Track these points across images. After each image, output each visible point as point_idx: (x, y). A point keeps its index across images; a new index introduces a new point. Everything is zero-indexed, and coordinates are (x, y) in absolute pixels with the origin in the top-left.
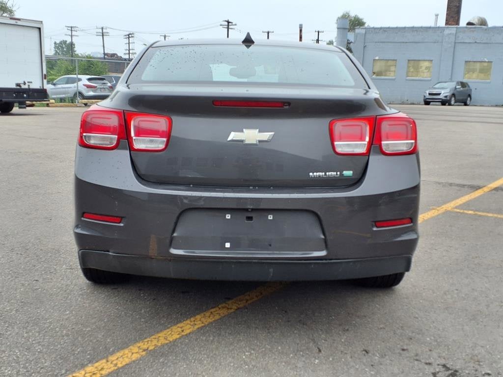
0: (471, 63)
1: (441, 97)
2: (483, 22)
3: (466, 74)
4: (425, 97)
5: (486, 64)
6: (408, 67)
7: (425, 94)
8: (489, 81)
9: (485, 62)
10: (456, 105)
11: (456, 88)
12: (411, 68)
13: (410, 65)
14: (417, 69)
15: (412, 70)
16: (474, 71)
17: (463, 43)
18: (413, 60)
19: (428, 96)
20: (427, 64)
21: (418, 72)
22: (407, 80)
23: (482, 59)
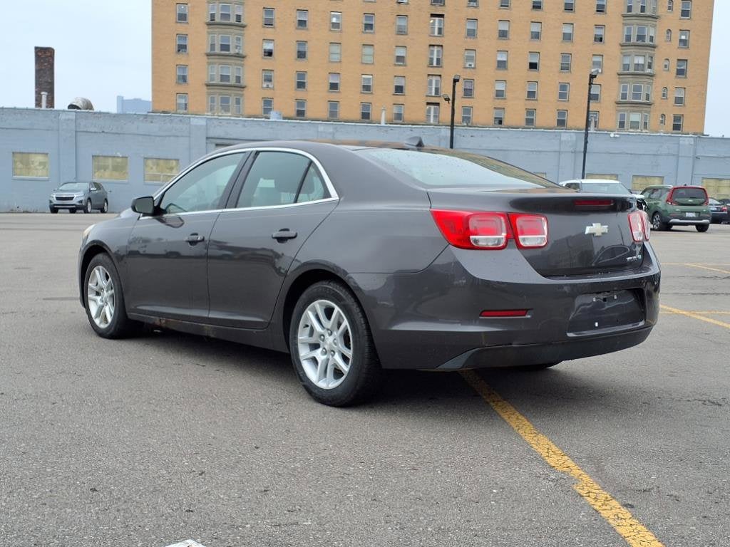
0: (100, 158)
1: (74, 202)
2: (89, 106)
3: (95, 173)
4: (51, 202)
5: (119, 160)
6: (15, 162)
7: (51, 199)
8: (126, 181)
9: (118, 157)
10: (94, 213)
11: (90, 191)
12: (18, 163)
13: (16, 159)
14: (27, 165)
15: (20, 165)
16: (105, 168)
17: (87, 132)
18: (20, 153)
19: (55, 202)
20: (40, 158)
21: (29, 169)
22: (15, 180)
23: (114, 154)
